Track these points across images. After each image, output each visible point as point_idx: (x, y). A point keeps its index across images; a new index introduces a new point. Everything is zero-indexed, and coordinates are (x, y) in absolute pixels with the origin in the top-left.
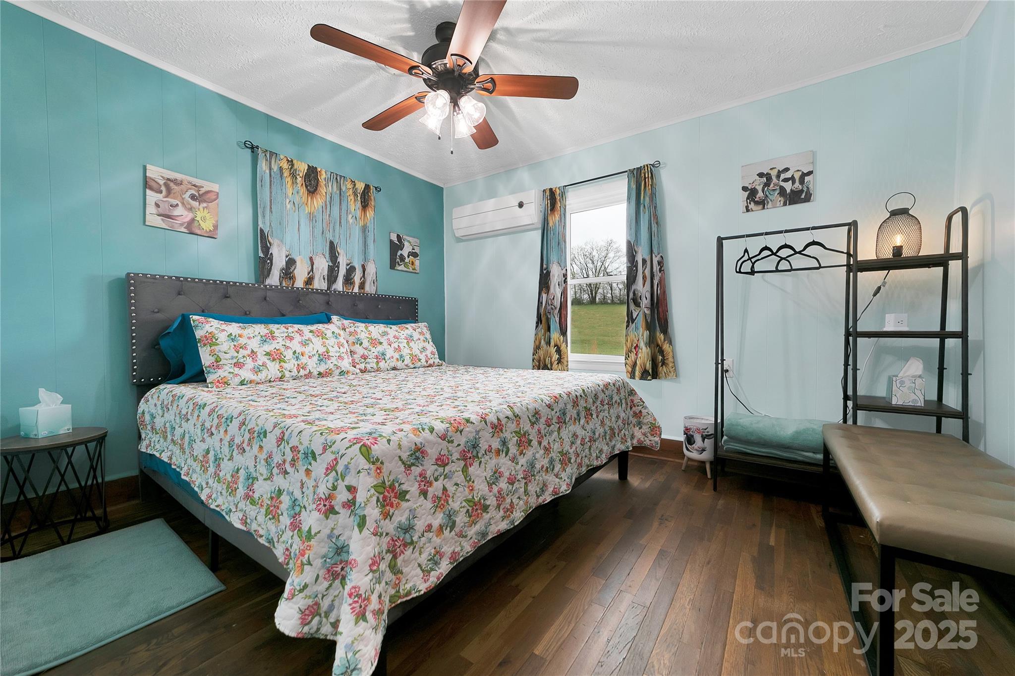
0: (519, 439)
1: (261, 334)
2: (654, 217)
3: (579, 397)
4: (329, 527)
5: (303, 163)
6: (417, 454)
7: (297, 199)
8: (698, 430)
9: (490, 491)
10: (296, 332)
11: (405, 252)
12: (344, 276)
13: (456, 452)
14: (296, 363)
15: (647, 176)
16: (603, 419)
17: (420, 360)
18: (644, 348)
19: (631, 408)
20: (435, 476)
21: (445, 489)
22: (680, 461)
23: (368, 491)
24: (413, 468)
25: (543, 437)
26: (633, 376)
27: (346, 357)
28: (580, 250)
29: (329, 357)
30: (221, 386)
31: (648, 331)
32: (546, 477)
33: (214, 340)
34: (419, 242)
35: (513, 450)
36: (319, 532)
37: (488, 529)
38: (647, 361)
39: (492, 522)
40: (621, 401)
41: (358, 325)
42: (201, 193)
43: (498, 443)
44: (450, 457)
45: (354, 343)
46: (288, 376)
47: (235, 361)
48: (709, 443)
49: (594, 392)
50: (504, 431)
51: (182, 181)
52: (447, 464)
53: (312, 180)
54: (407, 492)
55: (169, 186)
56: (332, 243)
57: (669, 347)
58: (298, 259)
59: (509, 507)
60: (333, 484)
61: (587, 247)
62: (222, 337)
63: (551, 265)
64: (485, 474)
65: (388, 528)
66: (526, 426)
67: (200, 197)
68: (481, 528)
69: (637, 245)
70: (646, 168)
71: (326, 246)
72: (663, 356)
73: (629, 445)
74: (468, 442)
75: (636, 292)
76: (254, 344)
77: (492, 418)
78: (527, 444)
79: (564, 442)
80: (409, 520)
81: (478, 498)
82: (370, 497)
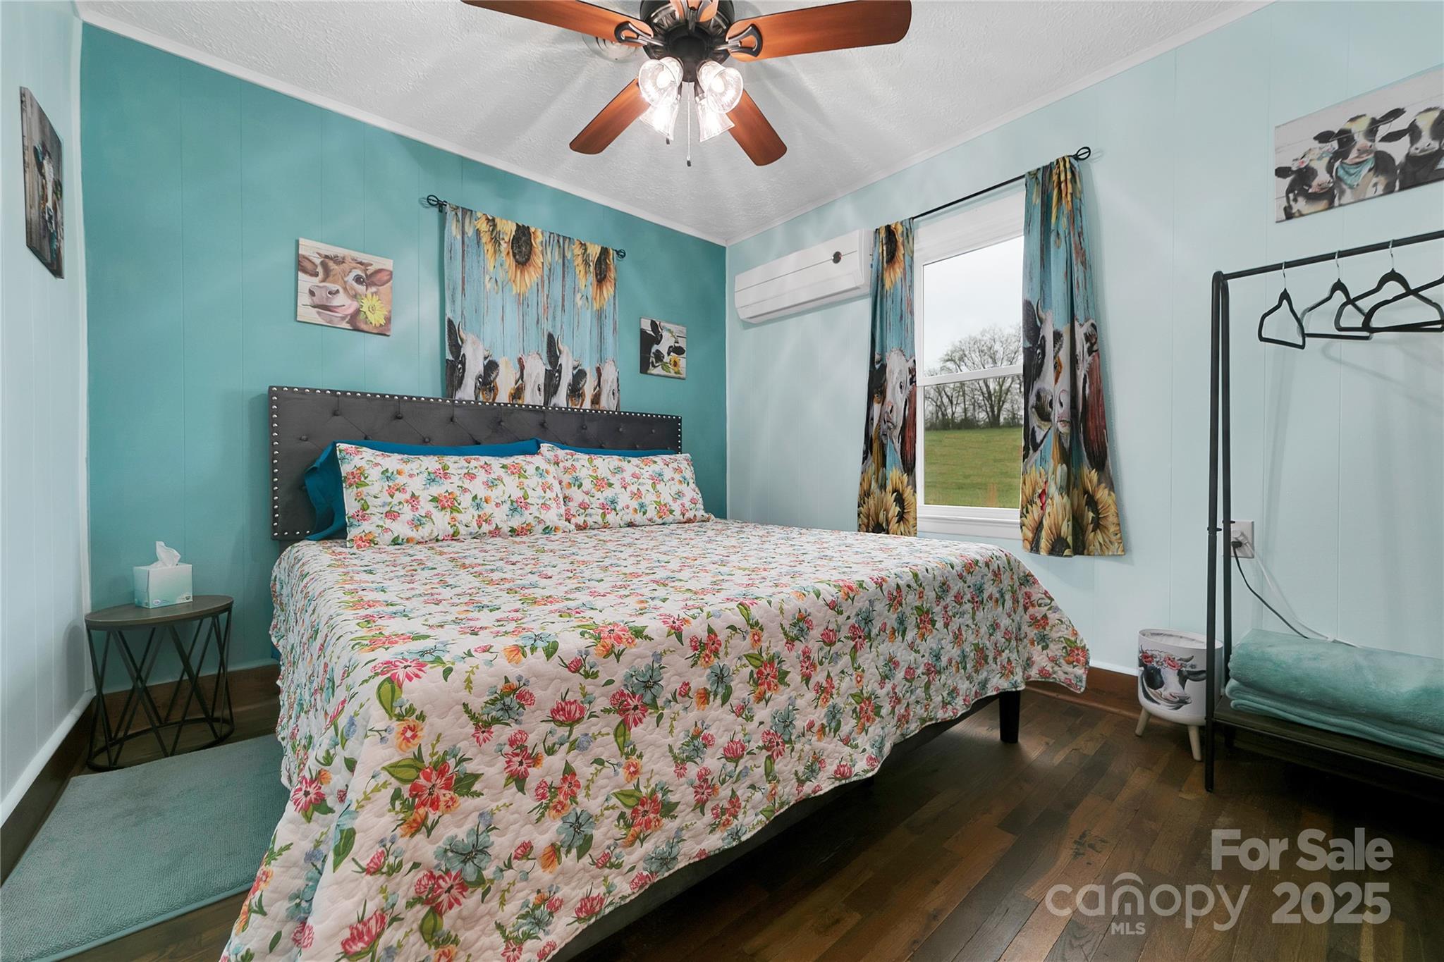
0: (755, 671)
1: (429, 470)
2: (1077, 253)
3: (904, 590)
4: (310, 838)
5: (510, 222)
6: (507, 701)
7: (501, 275)
8: (1170, 661)
9: (680, 775)
10: (481, 467)
11: (663, 347)
12: (569, 385)
13: (603, 695)
14: (476, 513)
15: (1063, 178)
16: (959, 629)
17: (671, 512)
18: (1057, 497)
19: (1026, 609)
20: (549, 743)
21: (569, 772)
22: (1131, 714)
23: (373, 777)
24: (495, 728)
25: (815, 667)
26: (1035, 548)
27: (554, 505)
28: (972, 343)
29: (527, 505)
30: (365, 546)
31: (1064, 465)
32: (822, 744)
33: (363, 479)
34: (685, 331)
35: (741, 691)
36: (288, 847)
37: (675, 851)
38: (1063, 520)
39: (685, 834)
40: (1002, 596)
41: (579, 457)
42: (368, 273)
43: (704, 678)
44: (587, 706)
45: (570, 484)
46: (465, 533)
47: (387, 508)
48: (1195, 689)
49: (940, 579)
50: (721, 654)
51: (344, 258)
52: (579, 720)
53: (522, 245)
54: (476, 777)
55: (328, 266)
56: (550, 337)
57: (1109, 495)
58: (501, 362)
59: (727, 806)
60: (328, 752)
61: (985, 338)
62: (374, 474)
63: (887, 354)
64: (670, 740)
65: (419, 853)
66: (774, 644)
67: (369, 279)
68: (657, 847)
69: (1043, 307)
70: (1062, 164)
71: (542, 342)
72: (1096, 512)
73: (1018, 681)
74: (632, 676)
75: (1042, 395)
76: (416, 485)
77: (697, 629)
78: (776, 681)
79: (867, 674)
80: (477, 835)
81: (649, 790)
82: (372, 791)
